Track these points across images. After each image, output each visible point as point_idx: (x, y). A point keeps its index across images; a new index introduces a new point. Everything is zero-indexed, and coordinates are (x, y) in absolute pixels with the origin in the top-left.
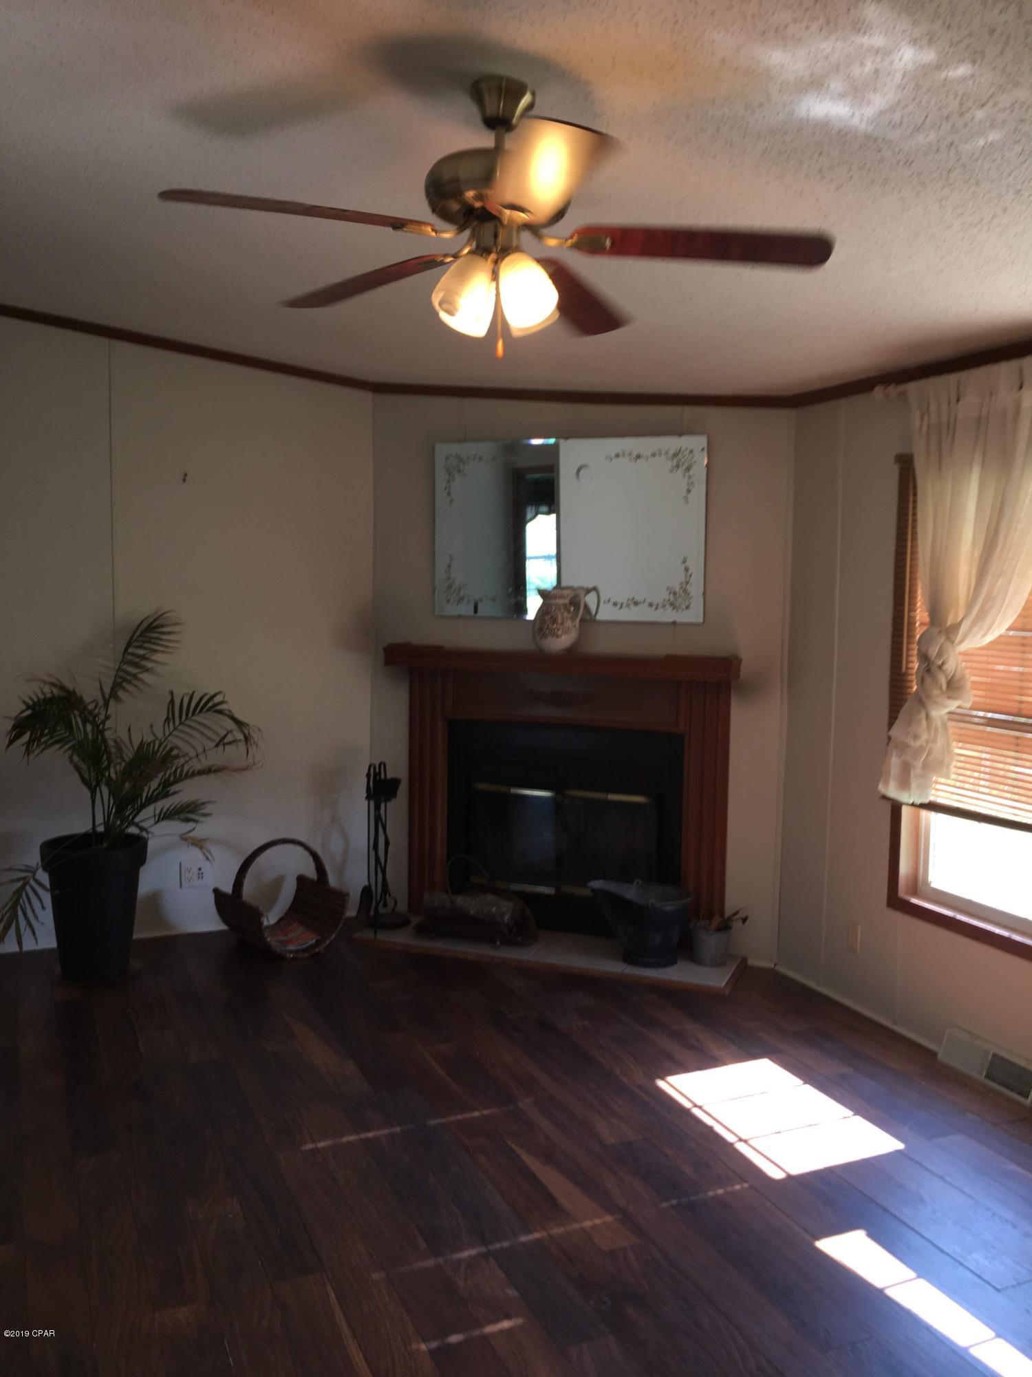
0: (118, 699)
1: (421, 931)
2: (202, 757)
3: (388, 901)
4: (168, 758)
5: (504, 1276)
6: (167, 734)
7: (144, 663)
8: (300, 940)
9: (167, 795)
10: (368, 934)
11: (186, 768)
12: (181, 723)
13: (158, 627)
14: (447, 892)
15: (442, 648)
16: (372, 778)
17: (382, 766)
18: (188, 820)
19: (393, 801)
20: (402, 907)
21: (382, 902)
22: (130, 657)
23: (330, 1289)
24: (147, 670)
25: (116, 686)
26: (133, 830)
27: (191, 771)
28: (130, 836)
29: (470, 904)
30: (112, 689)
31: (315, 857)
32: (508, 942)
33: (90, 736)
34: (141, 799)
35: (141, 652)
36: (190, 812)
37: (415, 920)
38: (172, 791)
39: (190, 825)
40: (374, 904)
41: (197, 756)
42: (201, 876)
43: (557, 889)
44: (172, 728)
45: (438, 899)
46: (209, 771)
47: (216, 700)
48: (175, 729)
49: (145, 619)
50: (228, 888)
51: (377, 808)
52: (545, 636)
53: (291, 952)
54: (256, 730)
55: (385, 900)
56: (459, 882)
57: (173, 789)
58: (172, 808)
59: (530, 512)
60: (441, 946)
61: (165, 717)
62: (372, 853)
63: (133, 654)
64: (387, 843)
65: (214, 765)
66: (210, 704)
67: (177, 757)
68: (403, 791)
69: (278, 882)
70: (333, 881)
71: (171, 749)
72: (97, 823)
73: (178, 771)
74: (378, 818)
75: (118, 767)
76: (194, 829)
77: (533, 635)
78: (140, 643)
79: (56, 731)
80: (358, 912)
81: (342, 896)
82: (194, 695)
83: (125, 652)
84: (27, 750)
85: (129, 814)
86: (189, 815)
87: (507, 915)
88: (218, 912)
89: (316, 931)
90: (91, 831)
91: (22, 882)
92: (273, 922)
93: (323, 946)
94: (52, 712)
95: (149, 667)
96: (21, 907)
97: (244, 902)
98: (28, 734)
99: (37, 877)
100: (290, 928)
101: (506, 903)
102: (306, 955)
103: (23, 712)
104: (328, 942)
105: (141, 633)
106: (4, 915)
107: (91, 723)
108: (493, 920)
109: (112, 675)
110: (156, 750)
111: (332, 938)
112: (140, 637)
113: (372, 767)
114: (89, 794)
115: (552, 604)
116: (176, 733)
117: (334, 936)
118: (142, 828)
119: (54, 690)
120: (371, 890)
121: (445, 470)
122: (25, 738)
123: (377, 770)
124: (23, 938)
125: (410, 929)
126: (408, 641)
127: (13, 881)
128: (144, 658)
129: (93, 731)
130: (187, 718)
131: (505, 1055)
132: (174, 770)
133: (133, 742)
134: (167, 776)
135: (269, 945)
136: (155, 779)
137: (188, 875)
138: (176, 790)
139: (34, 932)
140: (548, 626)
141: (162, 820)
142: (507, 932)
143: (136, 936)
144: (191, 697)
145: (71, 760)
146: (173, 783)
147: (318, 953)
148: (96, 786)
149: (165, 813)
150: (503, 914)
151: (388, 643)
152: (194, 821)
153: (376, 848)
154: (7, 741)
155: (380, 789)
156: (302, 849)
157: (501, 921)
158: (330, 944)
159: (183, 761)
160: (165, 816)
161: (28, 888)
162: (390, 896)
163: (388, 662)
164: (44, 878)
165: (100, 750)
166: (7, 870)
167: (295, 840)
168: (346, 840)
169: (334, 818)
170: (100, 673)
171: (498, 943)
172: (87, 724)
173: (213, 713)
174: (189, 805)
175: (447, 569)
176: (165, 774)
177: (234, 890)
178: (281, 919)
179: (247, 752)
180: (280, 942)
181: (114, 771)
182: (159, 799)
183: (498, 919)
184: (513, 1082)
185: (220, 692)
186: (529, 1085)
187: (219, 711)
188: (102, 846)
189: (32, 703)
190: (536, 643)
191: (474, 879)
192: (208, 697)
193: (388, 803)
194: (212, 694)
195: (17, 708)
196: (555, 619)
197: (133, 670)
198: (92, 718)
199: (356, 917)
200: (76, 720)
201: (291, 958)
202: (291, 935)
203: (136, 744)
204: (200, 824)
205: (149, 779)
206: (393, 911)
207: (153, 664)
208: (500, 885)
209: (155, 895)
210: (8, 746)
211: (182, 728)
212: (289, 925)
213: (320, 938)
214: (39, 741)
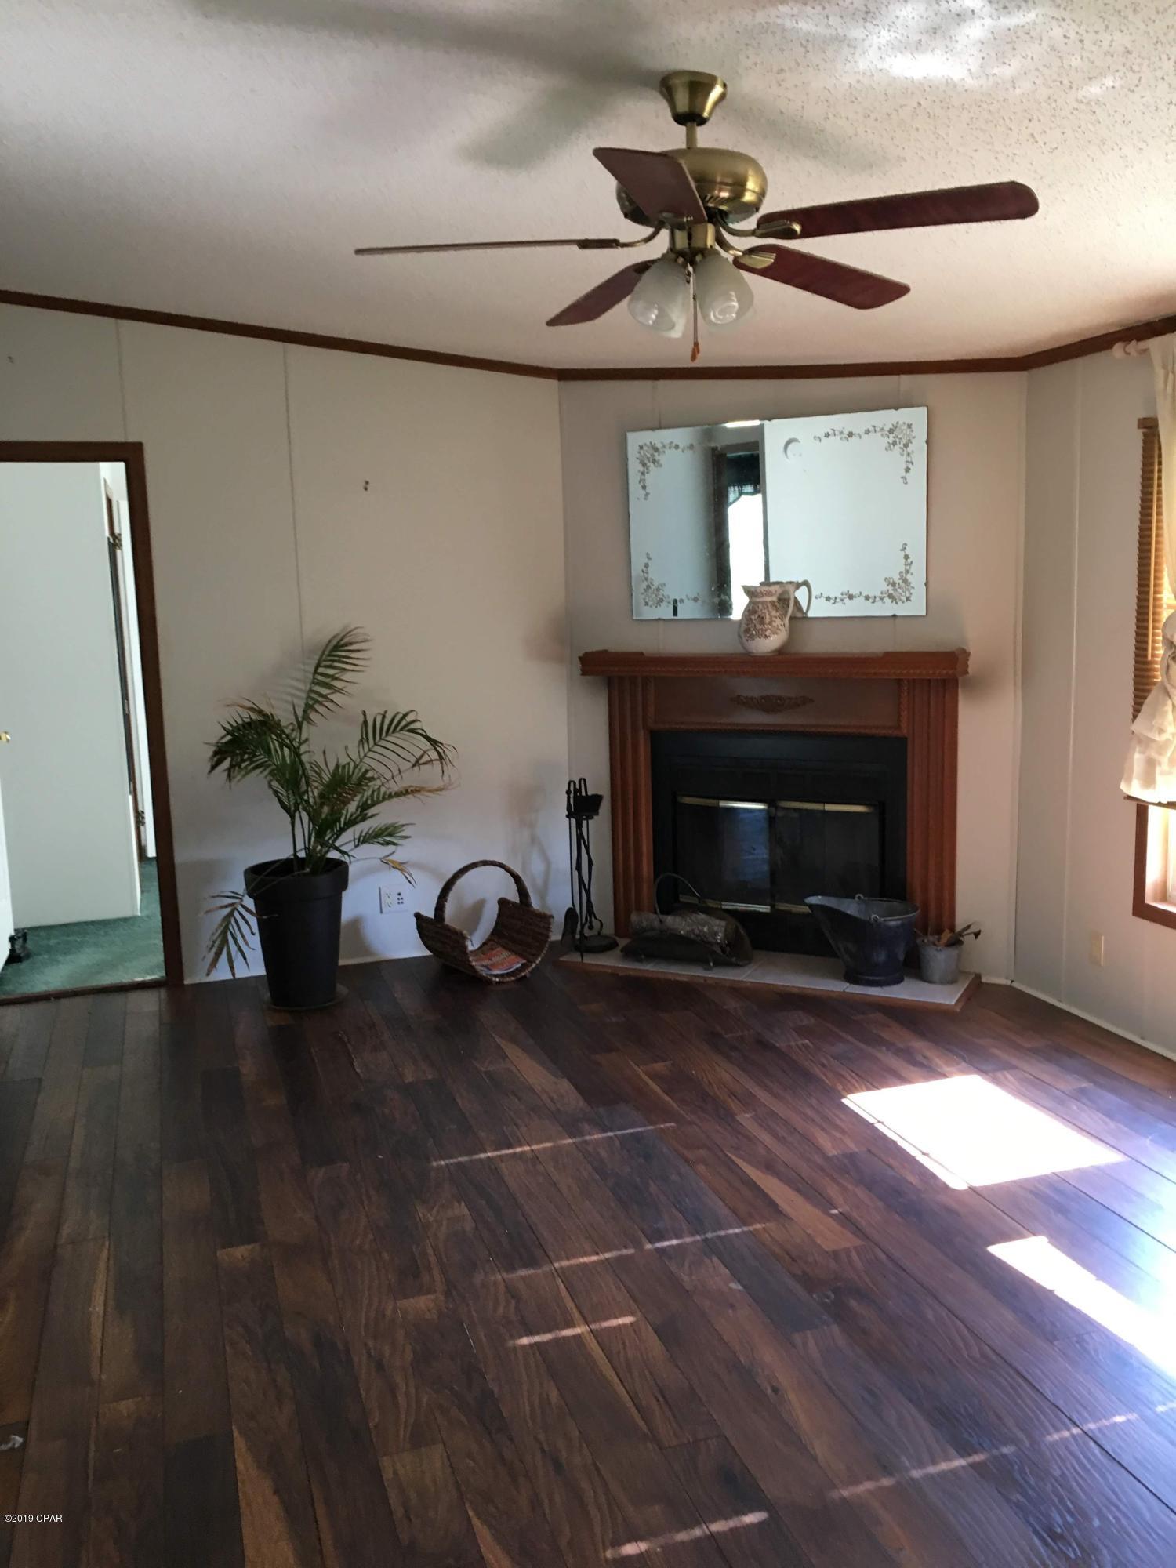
0: (310, 721)
1: (629, 953)
2: (397, 779)
3: (594, 924)
4: (363, 780)
5: (728, 1273)
6: (362, 755)
7: (336, 683)
8: (502, 965)
9: (364, 818)
10: (574, 958)
11: (383, 790)
12: (375, 744)
13: (346, 645)
14: (656, 913)
15: (642, 654)
16: (572, 795)
17: (582, 782)
18: (388, 843)
19: (596, 817)
20: (609, 929)
21: (588, 924)
22: (320, 678)
23: (559, 1282)
24: (338, 691)
25: (308, 708)
26: (333, 855)
27: (388, 793)
28: (331, 860)
29: (680, 924)
30: (305, 711)
31: (517, 879)
32: (720, 963)
33: (288, 760)
34: (339, 824)
35: (331, 672)
36: (390, 835)
37: (623, 942)
38: (369, 815)
39: (391, 848)
40: (579, 928)
41: (393, 777)
42: (400, 901)
43: (773, 906)
44: (366, 749)
45: (646, 919)
46: (406, 792)
47: (409, 718)
48: (370, 750)
49: (335, 636)
50: (429, 912)
51: (579, 826)
52: (752, 637)
53: (496, 976)
54: (449, 747)
55: (591, 922)
56: (668, 902)
57: (370, 812)
58: (370, 831)
59: (732, 493)
60: (650, 968)
61: (360, 737)
62: (576, 873)
63: (322, 674)
64: (590, 863)
65: (410, 787)
66: (403, 723)
67: (372, 779)
68: (605, 807)
69: (479, 906)
70: (535, 903)
71: (366, 772)
72: (298, 848)
73: (375, 794)
74: (580, 837)
75: (316, 791)
76: (394, 852)
77: (739, 636)
78: (329, 663)
79: (255, 756)
80: (563, 935)
81: (545, 919)
82: (387, 715)
83: (315, 672)
84: (229, 776)
85: (329, 839)
86: (388, 838)
87: (720, 934)
88: (421, 937)
89: (521, 956)
90: (292, 857)
91: (229, 910)
92: (477, 946)
93: (530, 969)
94: (250, 737)
95: (340, 687)
96: (231, 932)
97: (447, 925)
98: (229, 759)
99: (244, 903)
100: (494, 952)
101: (717, 922)
102: (513, 979)
103: (222, 738)
104: (534, 965)
105: (331, 651)
106: (214, 942)
107: (287, 747)
108: (705, 940)
109: (304, 695)
110: (351, 773)
111: (537, 962)
112: (329, 655)
113: (572, 784)
114: (289, 819)
115: (759, 602)
116: (371, 754)
117: (540, 959)
118: (343, 853)
119: (251, 713)
120: (576, 913)
121: (638, 461)
122: (226, 764)
123: (577, 787)
124: (235, 965)
125: (617, 951)
126: (606, 648)
127: (222, 907)
128: (334, 678)
129: (290, 756)
130: (381, 739)
131: (722, 1074)
132: (370, 793)
133: (329, 765)
134: (364, 799)
135: (474, 969)
136: (352, 802)
137: (388, 901)
138: (374, 813)
139: (245, 958)
140: (755, 626)
141: (362, 843)
142: (720, 953)
143: (342, 962)
144: (384, 717)
145: (270, 786)
146: (369, 807)
147: (525, 977)
148: (295, 811)
149: (365, 837)
150: (716, 934)
151: (584, 652)
152: (394, 844)
153: (579, 868)
154: (209, 767)
155: (582, 806)
156: (502, 870)
157: (713, 940)
158: (535, 967)
159: (378, 783)
160: (365, 839)
161: (236, 914)
162: (595, 918)
163: (584, 673)
164: (250, 903)
165: (298, 774)
166: (214, 897)
167: (495, 862)
168: (547, 862)
169: (534, 840)
170: (293, 695)
171: (711, 964)
172: (285, 748)
173: (407, 733)
174: (387, 829)
175: (645, 569)
176: (362, 797)
177: (435, 915)
178: (484, 944)
179: (443, 772)
180: (486, 967)
181: (312, 795)
182: (357, 823)
183: (711, 939)
184: (731, 1098)
185: (412, 711)
186: (748, 1101)
187: (413, 731)
188: (305, 871)
189: (230, 728)
190: (742, 644)
191: (683, 899)
192: (400, 716)
193: (590, 821)
194: (404, 713)
195: (216, 734)
196: (763, 618)
197: (324, 691)
198: (288, 742)
199: (561, 941)
200: (274, 745)
201: (497, 983)
202: (495, 960)
203: (332, 767)
204: (399, 847)
205: (346, 803)
206: (599, 933)
207: (344, 684)
208: (711, 904)
209: (356, 923)
210: (210, 772)
211: (377, 749)
212: (492, 949)
213: (525, 961)
214: (240, 767)
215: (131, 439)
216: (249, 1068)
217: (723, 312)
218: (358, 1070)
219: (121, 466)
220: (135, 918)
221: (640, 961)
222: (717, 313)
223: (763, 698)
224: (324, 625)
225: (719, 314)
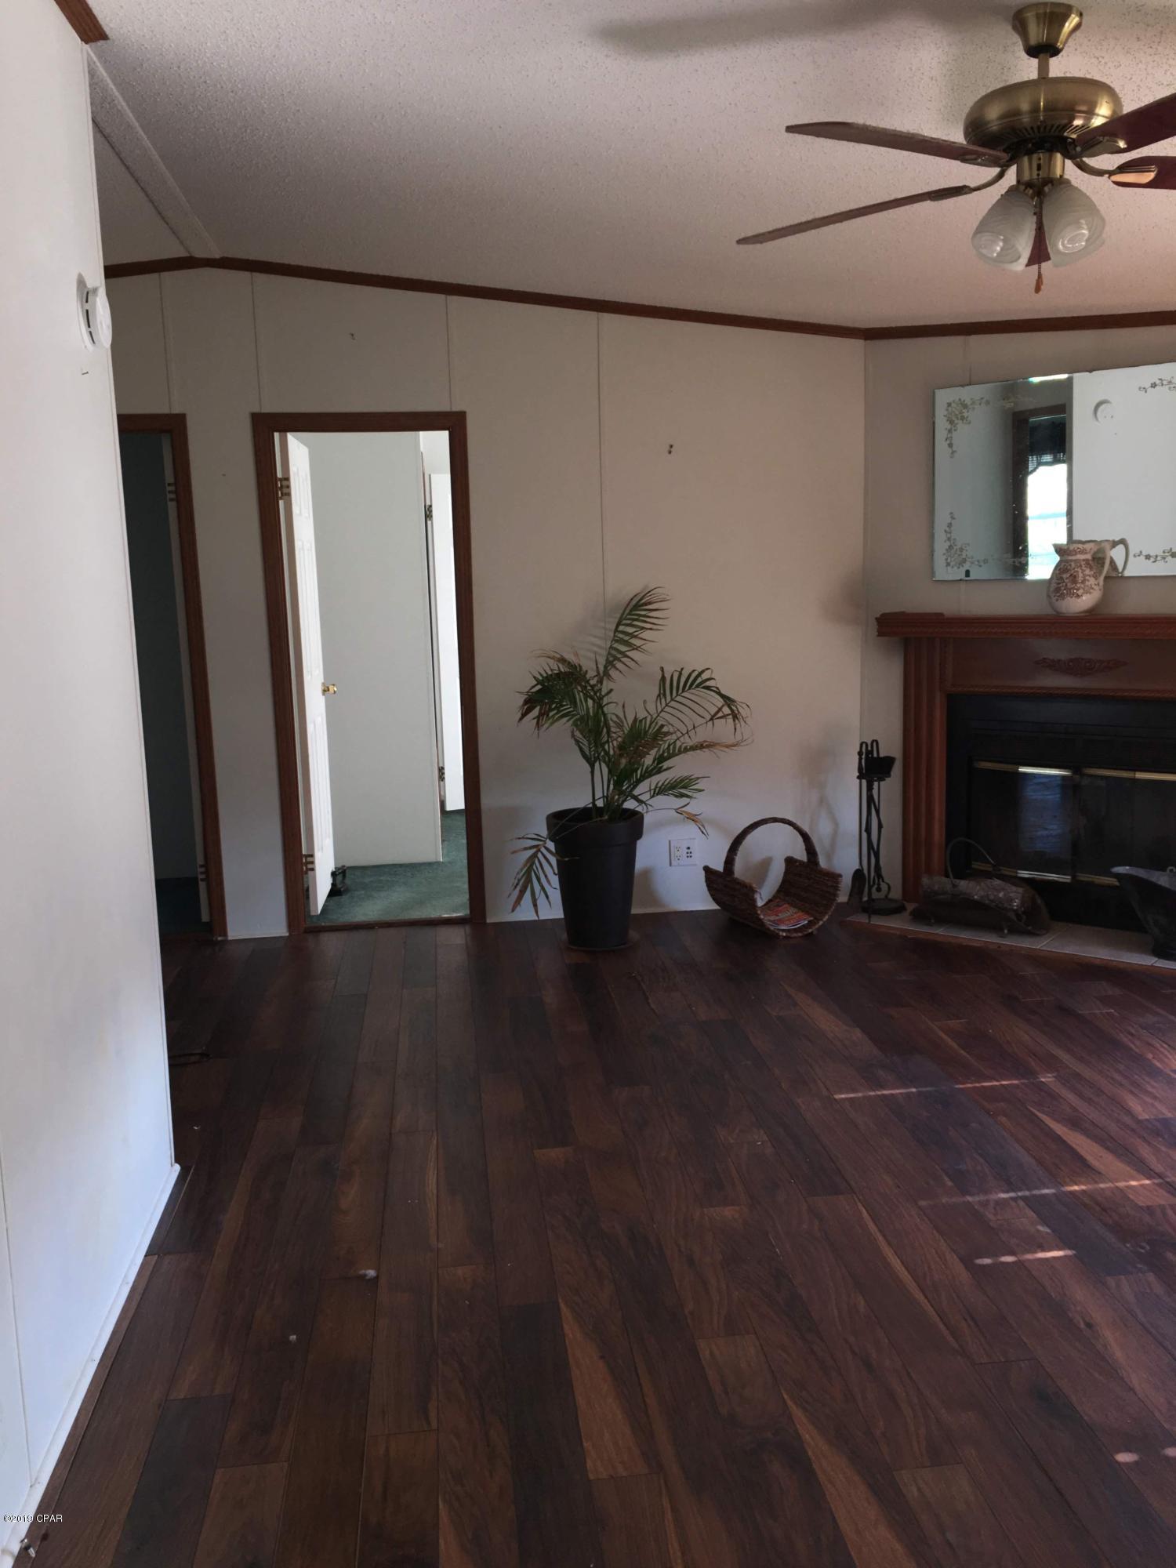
0: (609, 677)
1: (918, 916)
2: (692, 733)
3: (881, 886)
4: (659, 734)
5: (1035, 1216)
6: (659, 710)
7: (633, 641)
8: (788, 921)
9: (660, 771)
10: (862, 919)
11: (678, 744)
12: (672, 700)
13: (646, 604)
14: (947, 876)
15: (942, 614)
16: (863, 756)
17: (875, 744)
18: (682, 795)
19: (888, 780)
20: (896, 894)
21: (876, 886)
22: (621, 636)
23: (861, 1207)
24: (637, 648)
25: (609, 664)
26: (630, 804)
27: (683, 747)
28: (627, 810)
29: (974, 889)
30: (605, 667)
31: (805, 837)
32: (1015, 931)
33: (591, 711)
34: (637, 775)
35: (630, 630)
36: (685, 787)
37: (910, 907)
38: (665, 767)
39: (685, 800)
40: (866, 890)
41: (687, 732)
42: (689, 855)
43: (1074, 877)
44: (664, 705)
45: (938, 883)
46: (701, 746)
47: (705, 676)
48: (667, 705)
49: (636, 596)
50: (718, 866)
51: (870, 788)
52: (1062, 597)
53: (783, 930)
54: (744, 705)
55: (879, 884)
56: (961, 867)
57: (665, 765)
58: (666, 783)
59: (1032, 461)
60: (940, 932)
61: (658, 693)
62: (864, 835)
63: (623, 632)
64: (880, 826)
65: (705, 741)
66: (699, 680)
67: (667, 734)
68: (897, 770)
69: (766, 864)
70: (823, 863)
71: (662, 726)
72: (596, 797)
73: (671, 747)
74: (870, 799)
75: (615, 743)
76: (688, 804)
77: (1049, 596)
78: (629, 622)
79: (562, 706)
80: (850, 895)
81: (834, 878)
82: (683, 672)
83: (616, 630)
84: (538, 723)
85: (626, 789)
86: (682, 791)
87: (1017, 901)
88: (709, 890)
89: (807, 913)
90: (591, 806)
91: (534, 850)
92: (765, 900)
93: (817, 926)
94: (558, 687)
95: (638, 645)
96: (535, 872)
97: (737, 879)
98: (538, 708)
99: (546, 845)
100: (780, 908)
101: (1014, 888)
102: (800, 934)
103: (533, 687)
104: (821, 923)
105: (631, 611)
106: (519, 880)
107: (592, 698)
108: (1000, 905)
109: (605, 653)
110: (647, 728)
111: (825, 919)
112: (629, 614)
113: (864, 746)
114: (589, 769)
115: (1071, 561)
116: (667, 709)
117: (827, 917)
118: (640, 802)
119: (561, 666)
120: (863, 874)
121: (946, 418)
122: (536, 712)
123: (869, 748)
124: (538, 902)
125: (906, 915)
126: (903, 610)
127: (526, 849)
128: (632, 635)
129: (593, 707)
130: (677, 695)
131: (1021, 1034)
132: (666, 746)
133: (628, 719)
134: (661, 752)
135: (763, 922)
136: (648, 756)
137: (677, 853)
138: (670, 766)
139: (547, 897)
140: (1066, 585)
141: (657, 795)
142: (1016, 919)
143: (635, 911)
144: (680, 674)
145: (573, 736)
146: (666, 759)
147: (812, 933)
148: (595, 761)
149: (660, 788)
150: (1012, 900)
151: (881, 613)
152: (688, 796)
153: (868, 830)
154: (519, 715)
155: (873, 767)
156: (791, 828)
157: (1009, 907)
158: (822, 925)
159: (674, 737)
160: (660, 791)
161: (540, 855)
162: (883, 881)
163: (881, 634)
164: (551, 845)
165: (600, 725)
166: (519, 838)
167: (785, 819)
168: (836, 824)
169: (822, 801)
170: (595, 653)
171: (1006, 931)
172: (589, 700)
173: (702, 690)
174: (682, 781)
175: (947, 529)
176: (659, 750)
177: (725, 868)
178: (770, 901)
179: (735, 729)
180: (773, 922)
181: (612, 748)
182: (654, 775)
183: (1006, 905)
184: (1031, 1057)
185: (708, 669)
186: (1050, 1063)
187: (708, 688)
188: (603, 818)
189: (541, 678)
190: (1051, 604)
191: (976, 865)
192: (696, 673)
193: (882, 783)
194: (700, 670)
195: (528, 684)
196: (1075, 577)
197: (623, 648)
198: (592, 693)
199: (847, 903)
200: (579, 697)
201: (785, 937)
202: (781, 916)
203: (630, 720)
204: (693, 799)
205: (643, 755)
206: (886, 896)
207: (643, 642)
208: (1006, 871)
209: (647, 873)
210: (521, 719)
211: (673, 704)
212: (778, 906)
213: (812, 919)
214: (548, 715)
215: (456, 409)
216: (551, 998)
217: (1071, 241)
218: (653, 1006)
219: (445, 434)
220: (438, 863)
221: (929, 924)
222: (1066, 242)
223: (1071, 660)
224: (625, 585)
225: (1068, 243)
